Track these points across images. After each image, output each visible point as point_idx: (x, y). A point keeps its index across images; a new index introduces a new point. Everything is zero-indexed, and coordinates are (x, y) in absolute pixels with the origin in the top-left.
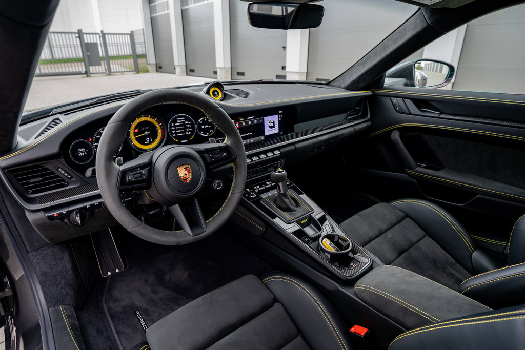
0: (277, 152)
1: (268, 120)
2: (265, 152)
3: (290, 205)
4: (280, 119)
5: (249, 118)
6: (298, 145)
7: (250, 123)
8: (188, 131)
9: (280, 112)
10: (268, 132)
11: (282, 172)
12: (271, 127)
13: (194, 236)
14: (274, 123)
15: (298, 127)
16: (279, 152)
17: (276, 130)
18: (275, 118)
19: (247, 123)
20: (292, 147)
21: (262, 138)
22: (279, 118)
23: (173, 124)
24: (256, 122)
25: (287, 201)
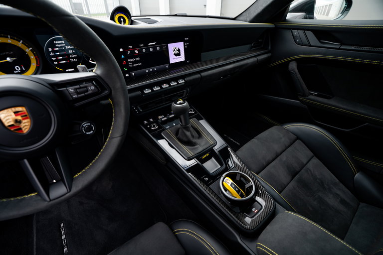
0: (181, 81)
1: (172, 47)
2: (168, 81)
3: (191, 139)
4: (186, 47)
5: (150, 44)
6: (203, 74)
7: (151, 49)
8: (73, 58)
9: (186, 39)
10: (173, 59)
11: (183, 103)
12: (176, 55)
13: (51, 200)
14: (179, 50)
15: (204, 55)
16: (184, 81)
17: (182, 58)
18: (181, 45)
19: (148, 50)
20: (198, 76)
21: (167, 67)
22: (184, 46)
23: (50, 49)
24: (158, 48)
25: (188, 133)
